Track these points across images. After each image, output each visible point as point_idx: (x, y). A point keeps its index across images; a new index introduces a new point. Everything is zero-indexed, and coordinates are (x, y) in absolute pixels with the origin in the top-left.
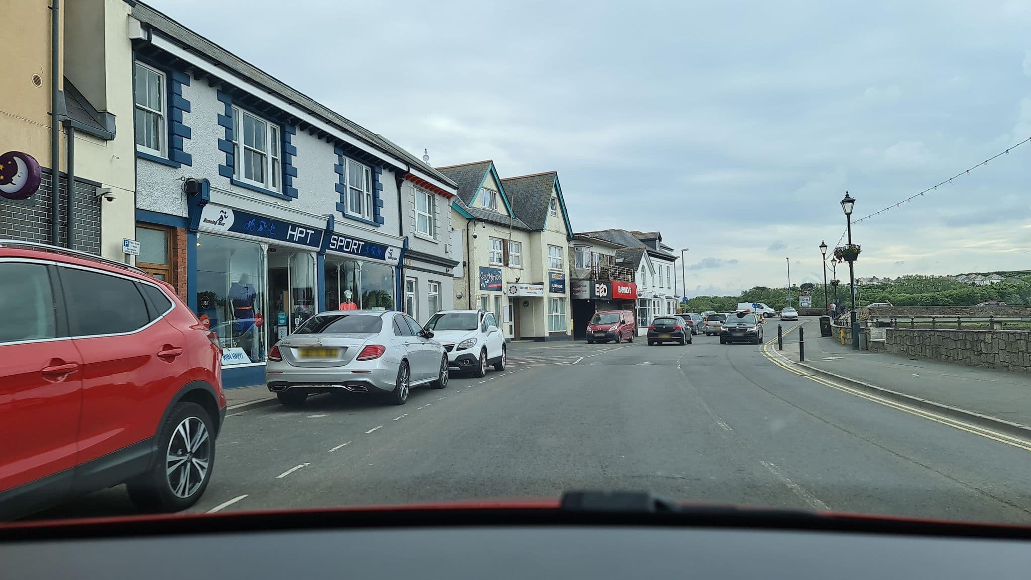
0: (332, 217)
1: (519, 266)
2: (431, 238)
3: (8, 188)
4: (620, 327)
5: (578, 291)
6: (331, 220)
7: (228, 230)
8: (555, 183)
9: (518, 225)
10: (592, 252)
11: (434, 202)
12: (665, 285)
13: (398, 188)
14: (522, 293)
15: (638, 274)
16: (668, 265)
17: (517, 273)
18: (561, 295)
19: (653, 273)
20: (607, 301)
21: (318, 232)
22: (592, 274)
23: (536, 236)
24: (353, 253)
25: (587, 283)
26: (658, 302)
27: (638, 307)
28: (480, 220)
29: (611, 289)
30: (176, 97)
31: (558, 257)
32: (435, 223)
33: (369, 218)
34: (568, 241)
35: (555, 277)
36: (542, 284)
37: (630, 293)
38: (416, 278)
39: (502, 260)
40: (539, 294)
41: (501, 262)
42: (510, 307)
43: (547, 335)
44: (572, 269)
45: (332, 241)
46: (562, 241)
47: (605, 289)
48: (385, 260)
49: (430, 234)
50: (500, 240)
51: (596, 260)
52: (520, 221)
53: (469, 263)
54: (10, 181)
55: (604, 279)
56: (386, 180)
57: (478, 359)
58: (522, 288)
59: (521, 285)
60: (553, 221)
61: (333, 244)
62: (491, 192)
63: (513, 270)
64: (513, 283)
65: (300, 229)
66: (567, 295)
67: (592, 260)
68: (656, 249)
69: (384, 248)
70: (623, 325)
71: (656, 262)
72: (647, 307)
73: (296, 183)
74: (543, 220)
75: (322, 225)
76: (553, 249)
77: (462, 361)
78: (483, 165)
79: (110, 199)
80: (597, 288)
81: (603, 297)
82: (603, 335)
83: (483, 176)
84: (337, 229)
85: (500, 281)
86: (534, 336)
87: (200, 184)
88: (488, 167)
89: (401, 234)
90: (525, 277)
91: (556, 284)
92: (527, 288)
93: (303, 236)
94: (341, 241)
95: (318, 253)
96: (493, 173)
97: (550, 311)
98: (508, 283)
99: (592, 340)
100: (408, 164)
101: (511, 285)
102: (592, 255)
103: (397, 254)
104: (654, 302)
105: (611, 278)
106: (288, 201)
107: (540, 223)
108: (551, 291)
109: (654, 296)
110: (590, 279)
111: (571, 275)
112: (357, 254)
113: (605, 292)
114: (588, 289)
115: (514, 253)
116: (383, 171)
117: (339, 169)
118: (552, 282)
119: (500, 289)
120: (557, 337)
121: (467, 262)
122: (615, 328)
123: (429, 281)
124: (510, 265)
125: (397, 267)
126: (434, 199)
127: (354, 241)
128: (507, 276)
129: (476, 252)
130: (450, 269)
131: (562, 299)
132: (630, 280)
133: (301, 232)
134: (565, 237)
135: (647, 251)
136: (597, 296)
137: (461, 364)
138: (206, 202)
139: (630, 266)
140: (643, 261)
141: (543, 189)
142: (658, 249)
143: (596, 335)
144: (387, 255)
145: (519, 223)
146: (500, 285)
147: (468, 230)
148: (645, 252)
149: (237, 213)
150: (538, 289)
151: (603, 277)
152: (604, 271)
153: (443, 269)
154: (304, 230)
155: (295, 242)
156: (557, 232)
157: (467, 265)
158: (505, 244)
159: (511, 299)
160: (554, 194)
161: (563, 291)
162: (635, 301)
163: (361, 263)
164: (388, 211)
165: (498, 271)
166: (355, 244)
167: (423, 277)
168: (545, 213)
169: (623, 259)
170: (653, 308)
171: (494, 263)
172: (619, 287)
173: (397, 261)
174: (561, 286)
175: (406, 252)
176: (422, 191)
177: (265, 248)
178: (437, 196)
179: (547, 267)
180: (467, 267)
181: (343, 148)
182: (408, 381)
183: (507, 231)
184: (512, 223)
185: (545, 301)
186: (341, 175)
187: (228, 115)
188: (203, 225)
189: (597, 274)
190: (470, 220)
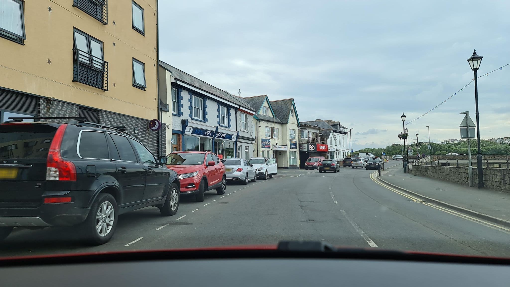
0: (217, 127)
1: (277, 138)
2: (246, 130)
3: (153, 128)
4: (319, 164)
5: (302, 148)
6: (217, 128)
7: (191, 133)
8: (293, 104)
9: (277, 121)
10: (308, 132)
11: (247, 117)
12: (342, 145)
13: (235, 114)
14: (279, 149)
15: (329, 141)
16: (343, 136)
17: (276, 141)
18: (295, 150)
19: (335, 140)
20: (315, 152)
21: (213, 132)
22: (308, 140)
23: (284, 126)
24: (222, 138)
25: (306, 145)
26: (338, 152)
27: (328, 155)
28: (262, 120)
29: (316, 147)
30: (180, 96)
31: (293, 134)
32: (247, 125)
33: (226, 125)
34: (298, 127)
35: (292, 142)
36: (287, 145)
37: (325, 149)
38: (241, 146)
39: (271, 136)
40: (285, 149)
41: (270, 136)
42: (274, 154)
43: (289, 166)
44: (299, 139)
45: (217, 135)
46: (296, 127)
47: (314, 147)
48: (231, 140)
49: (246, 129)
50: (270, 128)
51: (310, 135)
52: (278, 119)
53: (257, 137)
54: (154, 127)
55: (313, 143)
56: (232, 111)
57: (265, 174)
58: (279, 147)
59: (278, 146)
60: (292, 119)
61: (217, 136)
62: (266, 108)
63: (275, 140)
64: (275, 145)
65: (209, 131)
66: (298, 149)
67: (308, 135)
68: (337, 129)
69: (231, 135)
70: (320, 163)
71: (337, 135)
72: (333, 155)
73: (207, 117)
74: (287, 119)
75: (214, 130)
76: (292, 131)
77: (260, 174)
78: (263, 97)
79: (169, 128)
80: (310, 147)
81: (313, 150)
82: (311, 167)
83: (263, 102)
84: (219, 131)
85: (270, 145)
86: (283, 167)
87: (186, 121)
88: (265, 97)
89: (236, 130)
90: (280, 143)
91: (293, 145)
92: (280, 147)
93: (209, 134)
94: (219, 134)
95: (213, 139)
96: (267, 100)
97: (290, 157)
98: (273, 145)
99: (307, 169)
100: (239, 106)
101: (274, 146)
102: (308, 133)
103: (235, 137)
104: (336, 153)
105: (316, 143)
106: (205, 123)
107: (286, 120)
108: (290, 148)
109: (336, 150)
110: (307, 143)
111: (299, 142)
112: (223, 138)
113: (314, 148)
114: (306, 147)
115: (276, 133)
116: (231, 109)
117: (218, 110)
118: (291, 145)
119: (269, 147)
120: (293, 167)
121: (256, 137)
122: (316, 164)
123: (245, 146)
124: (274, 138)
125: (235, 142)
126: (247, 116)
127: (223, 134)
128: (273, 142)
129: (260, 133)
130: (252, 142)
131: (295, 152)
132: (325, 143)
133: (209, 133)
134: (297, 126)
135: (333, 130)
136: (310, 150)
137: (259, 175)
138: (187, 126)
139: (325, 137)
140: (331, 135)
141: (288, 106)
142: (338, 129)
143: (309, 167)
144: (232, 138)
145: (278, 120)
146: (269, 146)
147: (257, 124)
148: (332, 131)
149: (194, 128)
150: (285, 147)
151: (313, 142)
152: (314, 139)
153: (250, 142)
154: (209, 132)
155: (207, 136)
156: (293, 123)
157: (257, 138)
158: (272, 129)
159: (274, 152)
160: (292, 108)
161: (296, 148)
162: (327, 152)
163: (224, 141)
164: (233, 123)
165: (269, 140)
166: (223, 135)
167: (243, 145)
168: (288, 116)
169: (322, 134)
170: (335, 155)
171: (267, 137)
172: (320, 146)
173: (235, 140)
174: (295, 146)
175: (238, 137)
176: (243, 113)
177: (199, 138)
178: (248, 115)
179: (289, 138)
180: (257, 139)
181: (220, 103)
182: (248, 178)
183: (273, 124)
184: (275, 120)
185: (288, 152)
186: (219, 112)
187: (191, 99)
188: (186, 133)
189: (311, 141)
190: (258, 120)
